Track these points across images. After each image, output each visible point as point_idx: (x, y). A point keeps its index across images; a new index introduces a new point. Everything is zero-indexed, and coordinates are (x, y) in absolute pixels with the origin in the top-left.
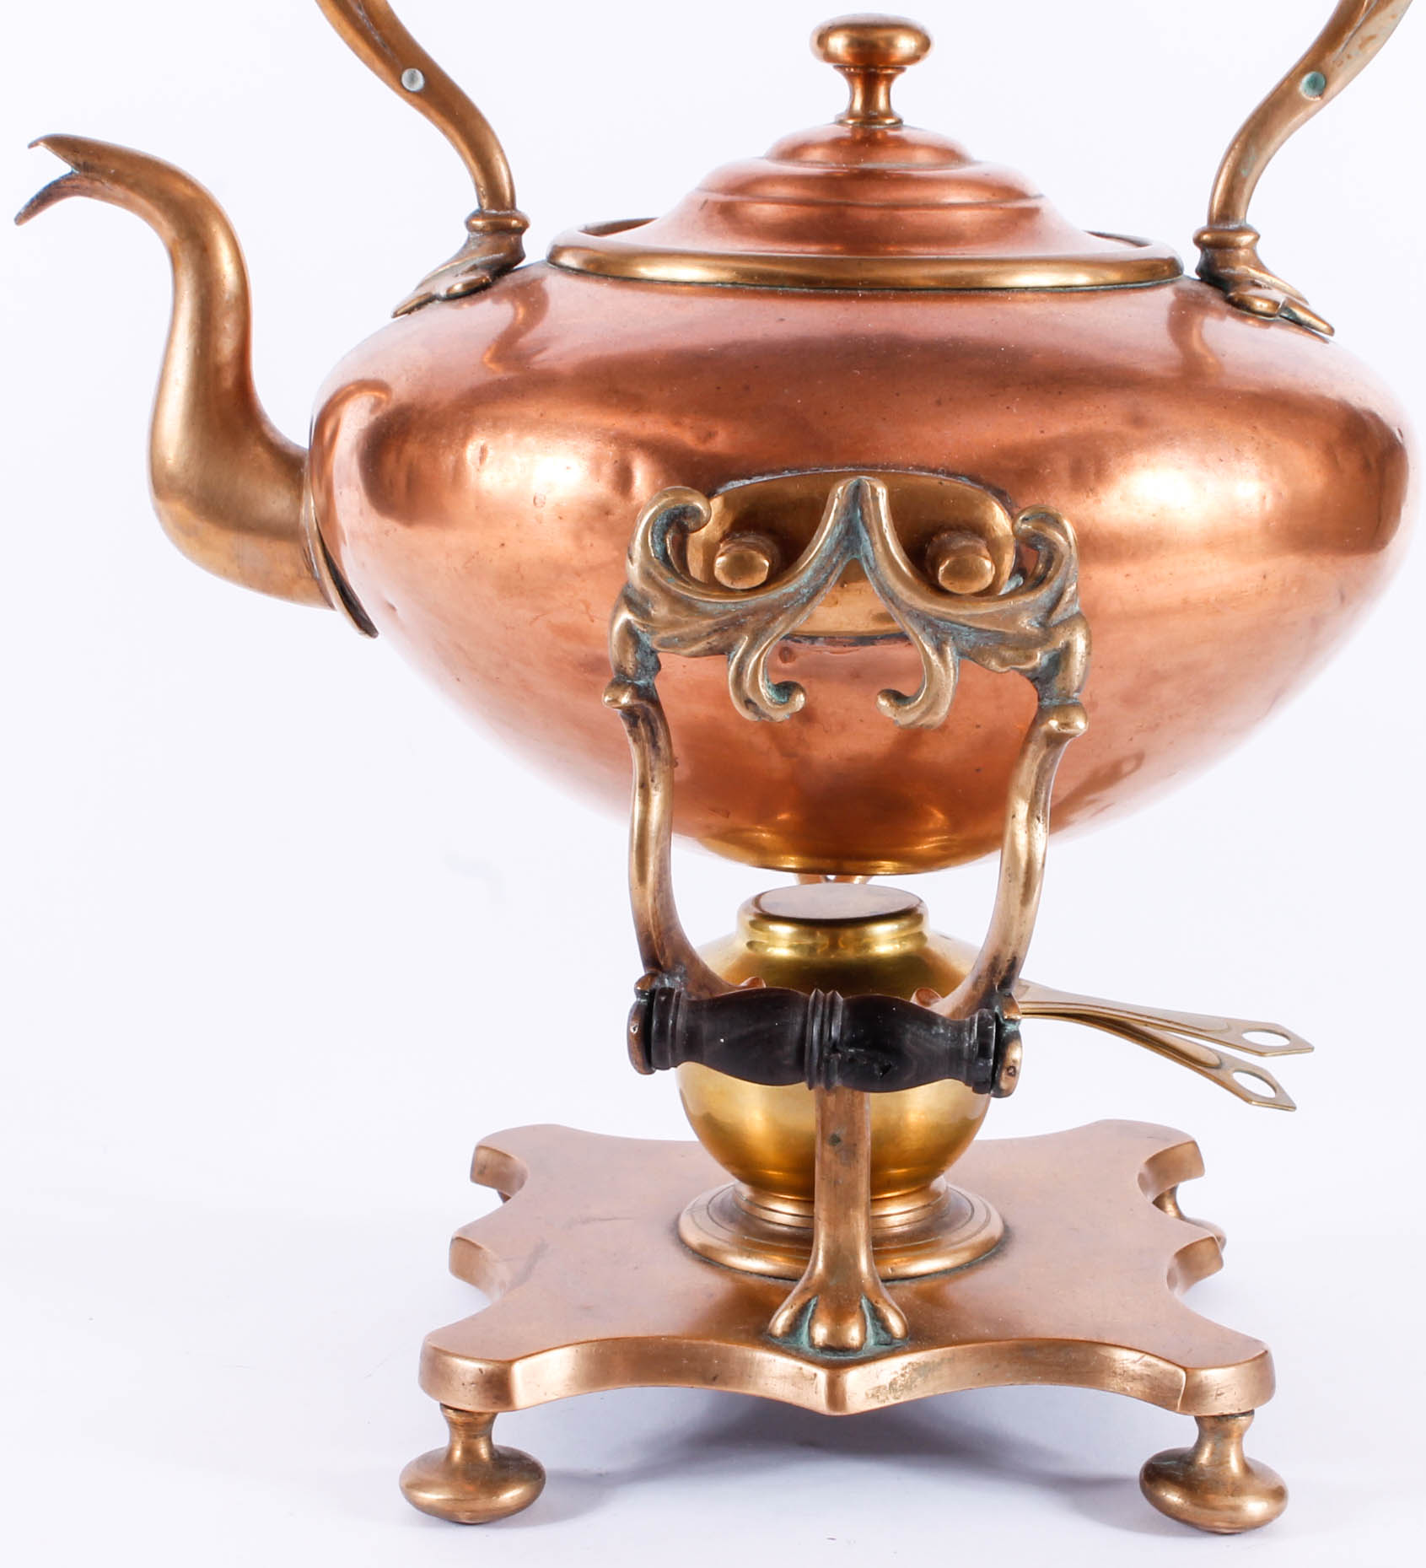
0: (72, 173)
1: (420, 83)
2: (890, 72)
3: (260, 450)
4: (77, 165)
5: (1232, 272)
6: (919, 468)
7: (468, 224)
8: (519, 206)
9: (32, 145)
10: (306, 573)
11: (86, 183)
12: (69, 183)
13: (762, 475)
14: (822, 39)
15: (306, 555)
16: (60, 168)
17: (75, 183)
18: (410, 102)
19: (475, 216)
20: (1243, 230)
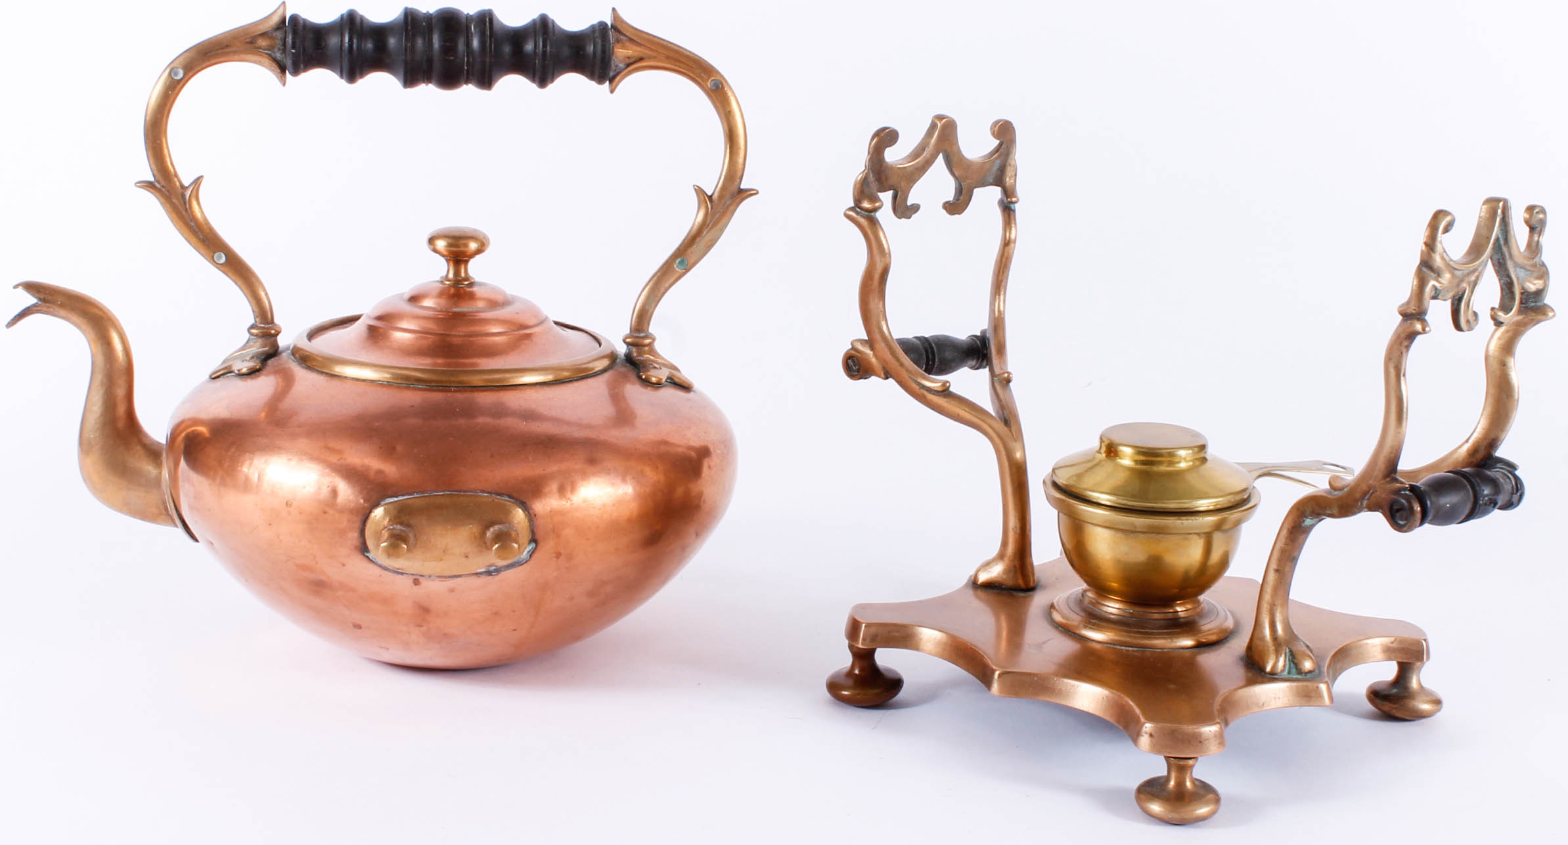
0: (37, 303)
1: (223, 260)
2: (467, 258)
3: (139, 448)
4: (40, 299)
5: (642, 358)
6: (483, 491)
7: (249, 330)
8: (276, 321)
9: (16, 287)
10: (164, 511)
11: (44, 309)
12: (35, 308)
13: (403, 495)
14: (431, 241)
15: (164, 503)
16: (30, 300)
17: (39, 308)
18: (218, 268)
19: (252, 327)
20: (646, 337)
